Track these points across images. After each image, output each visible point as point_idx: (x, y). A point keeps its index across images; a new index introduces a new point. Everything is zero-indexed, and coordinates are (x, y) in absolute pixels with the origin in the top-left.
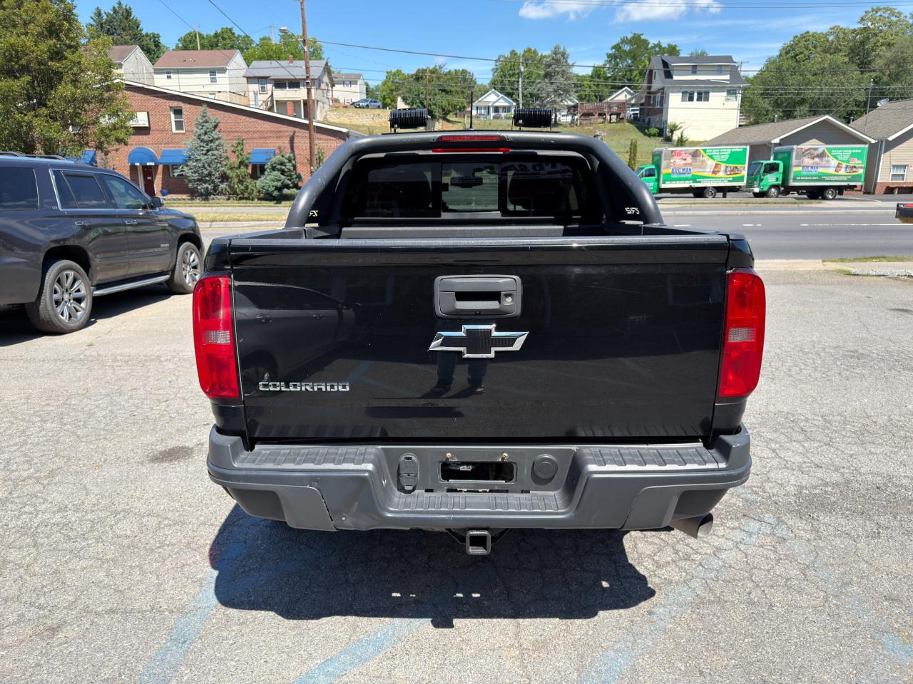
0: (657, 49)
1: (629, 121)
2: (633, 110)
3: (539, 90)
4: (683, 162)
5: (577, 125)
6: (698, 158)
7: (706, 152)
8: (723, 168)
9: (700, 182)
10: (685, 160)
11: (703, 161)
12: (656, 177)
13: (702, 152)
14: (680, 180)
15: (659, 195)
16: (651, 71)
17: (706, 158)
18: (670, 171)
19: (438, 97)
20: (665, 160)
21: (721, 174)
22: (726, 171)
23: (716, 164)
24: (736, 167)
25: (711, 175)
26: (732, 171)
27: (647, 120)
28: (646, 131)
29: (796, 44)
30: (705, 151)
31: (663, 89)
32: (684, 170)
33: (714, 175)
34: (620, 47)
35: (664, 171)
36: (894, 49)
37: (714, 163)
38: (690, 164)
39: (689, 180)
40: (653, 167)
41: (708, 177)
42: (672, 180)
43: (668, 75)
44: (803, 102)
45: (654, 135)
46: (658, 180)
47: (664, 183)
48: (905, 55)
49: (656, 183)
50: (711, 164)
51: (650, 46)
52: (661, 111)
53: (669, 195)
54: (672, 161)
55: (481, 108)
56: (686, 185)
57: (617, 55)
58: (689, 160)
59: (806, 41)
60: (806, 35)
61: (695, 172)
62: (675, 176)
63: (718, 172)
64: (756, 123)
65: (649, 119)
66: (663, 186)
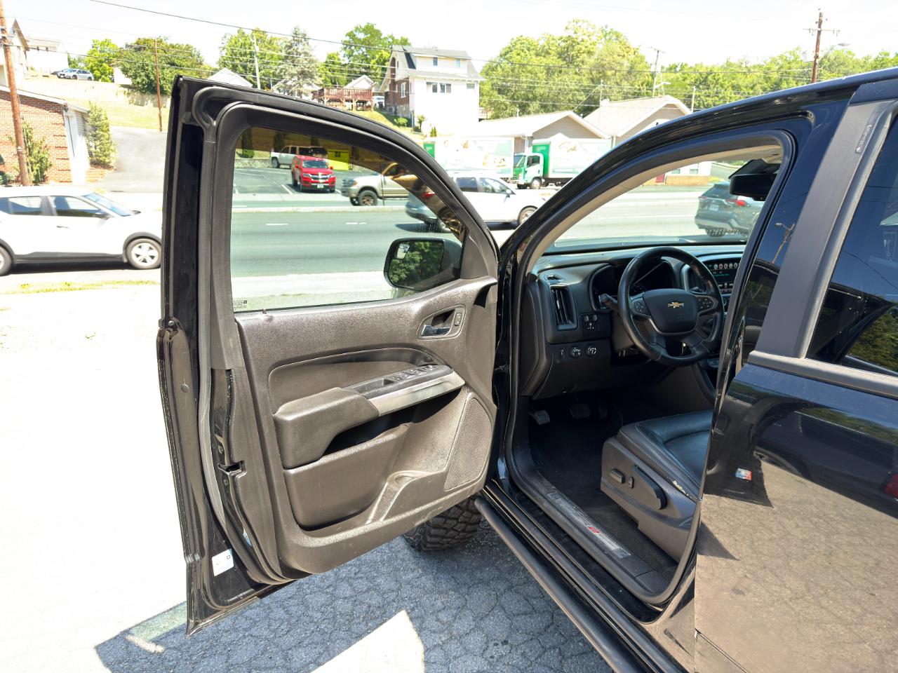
0: (391, 40)
1: (376, 110)
2: (378, 99)
3: (281, 72)
7: (475, 144)
8: (491, 160)
16: (394, 59)
19: (166, 71)
22: (494, 163)
23: (486, 156)
24: (504, 159)
26: (500, 162)
27: (394, 110)
28: (395, 120)
29: (513, 46)
30: (475, 142)
31: (408, 78)
33: (484, 166)
34: (355, 35)
36: (595, 56)
37: (484, 154)
43: (411, 65)
44: (535, 98)
45: (403, 125)
48: (604, 62)
50: (480, 155)
51: (382, 37)
52: (407, 101)
57: (351, 43)
59: (521, 44)
60: (520, 39)
61: (468, 163)
63: (488, 163)
64: (496, 117)
65: (396, 110)
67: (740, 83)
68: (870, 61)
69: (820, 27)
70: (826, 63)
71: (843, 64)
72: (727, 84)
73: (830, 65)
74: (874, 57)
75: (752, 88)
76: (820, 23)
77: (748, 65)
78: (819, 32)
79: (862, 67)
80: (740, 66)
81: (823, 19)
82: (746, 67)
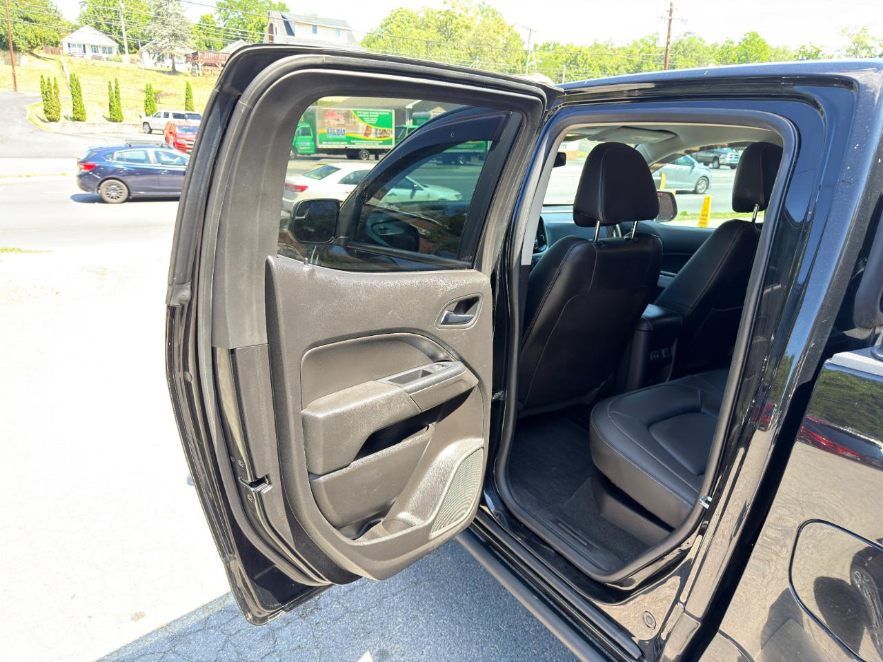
0: (268, 5)
4: (337, 123)
5: (199, 74)
6: (350, 119)
7: (356, 114)
8: (373, 131)
9: (354, 144)
10: (338, 120)
11: (355, 123)
12: (312, 137)
13: (354, 114)
14: (336, 140)
15: (316, 155)
16: (271, 25)
17: (357, 120)
18: (326, 131)
20: (319, 119)
21: (372, 136)
22: (376, 133)
23: (367, 127)
24: (385, 131)
25: (362, 136)
26: (382, 134)
29: (393, 18)
30: (356, 112)
32: (338, 130)
33: (366, 138)
35: (319, 131)
36: (473, 32)
37: (365, 125)
38: (343, 125)
39: (344, 141)
40: (307, 126)
41: (361, 140)
42: (328, 141)
43: (290, 32)
46: (314, 140)
47: (321, 143)
48: (480, 38)
49: (313, 143)
50: (362, 126)
53: (325, 155)
54: (327, 121)
55: (74, 45)
56: (342, 146)
57: (227, 5)
58: (342, 121)
59: (401, 15)
60: (400, 10)
61: (349, 133)
62: (330, 137)
63: (370, 134)
66: (320, 146)
67: (606, 64)
68: (717, 48)
69: (670, 15)
70: (681, 49)
71: (694, 50)
72: (595, 64)
73: (684, 51)
74: (721, 44)
75: (617, 69)
76: (671, 11)
77: (614, 48)
78: (670, 20)
79: (711, 53)
80: (606, 48)
81: (674, 8)
82: (612, 49)
